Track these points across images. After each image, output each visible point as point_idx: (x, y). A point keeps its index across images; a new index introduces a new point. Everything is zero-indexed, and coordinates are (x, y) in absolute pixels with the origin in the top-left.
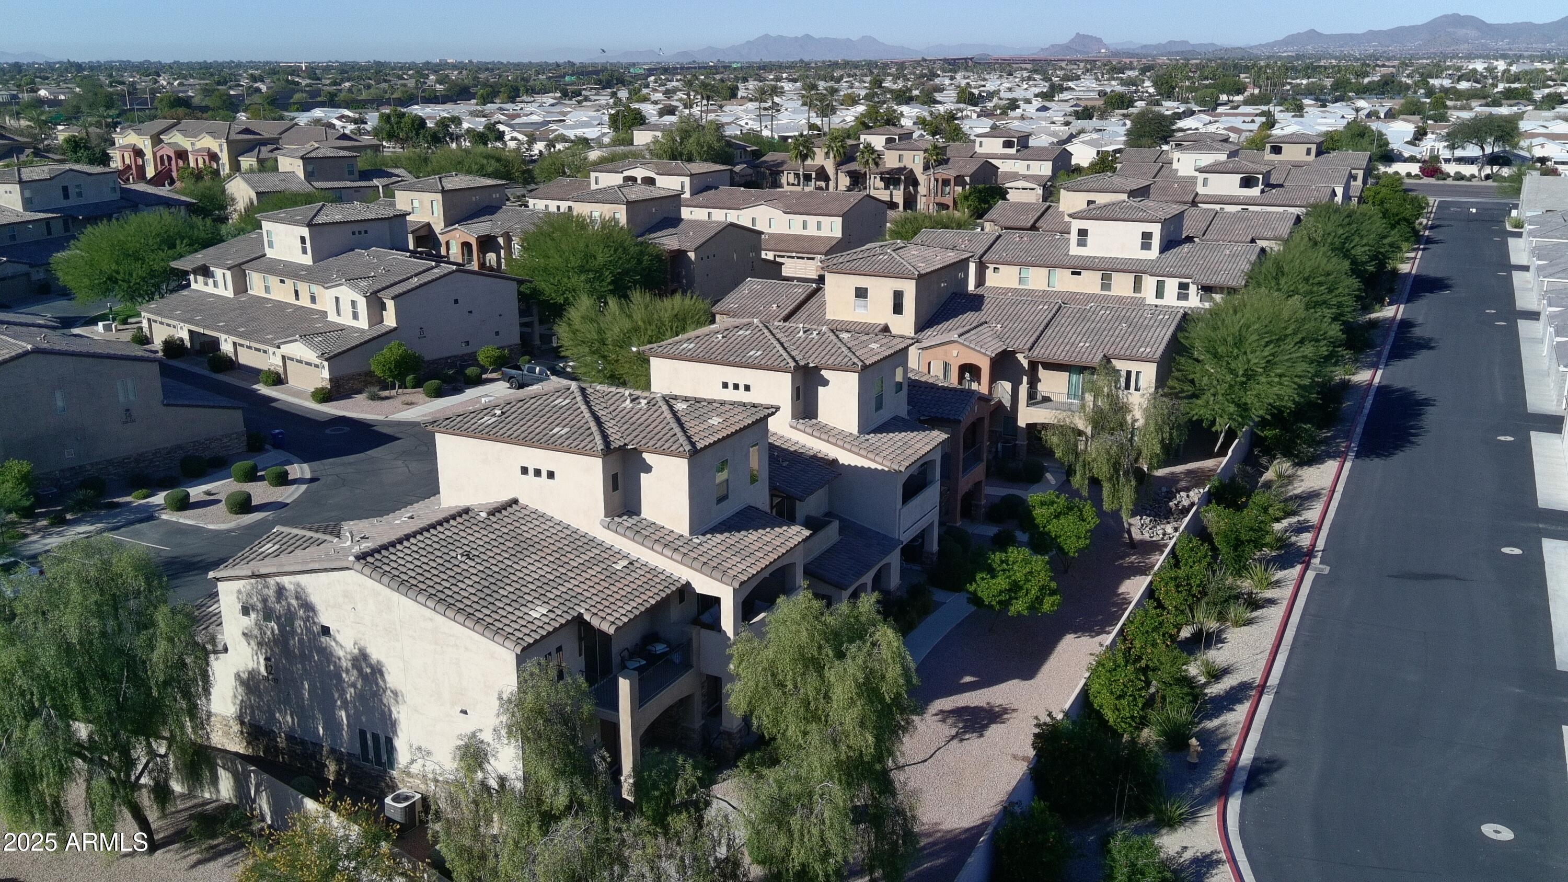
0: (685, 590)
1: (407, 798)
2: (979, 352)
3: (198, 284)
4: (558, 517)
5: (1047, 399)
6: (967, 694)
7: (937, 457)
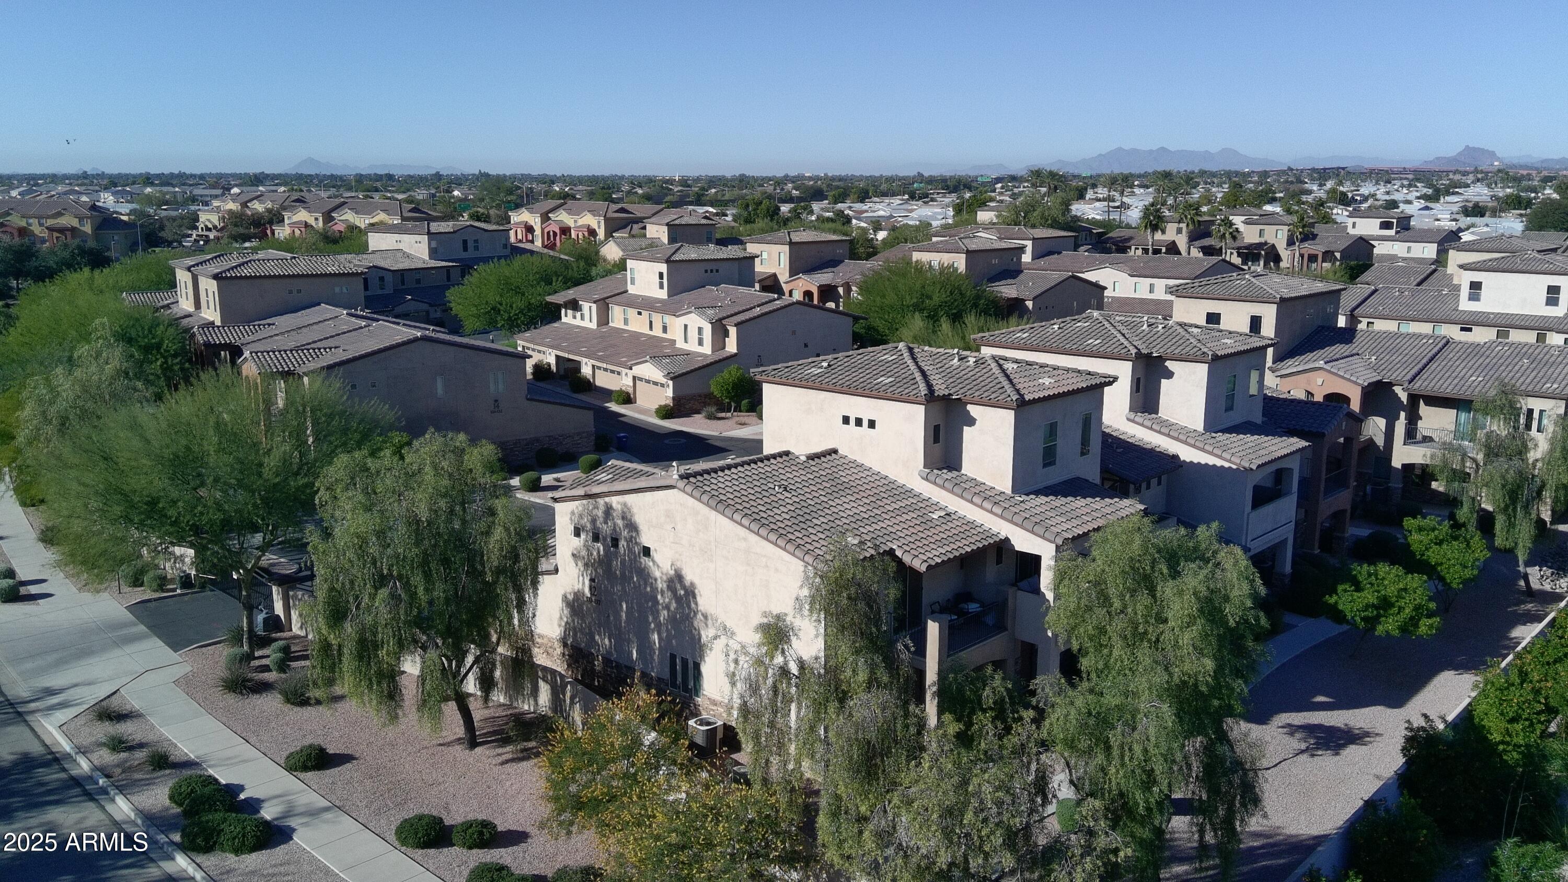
0: (1002, 547)
1: (708, 724)
2: (1349, 380)
3: (568, 318)
4: (876, 468)
5: (1427, 439)
6: (1321, 713)
7: (1295, 465)
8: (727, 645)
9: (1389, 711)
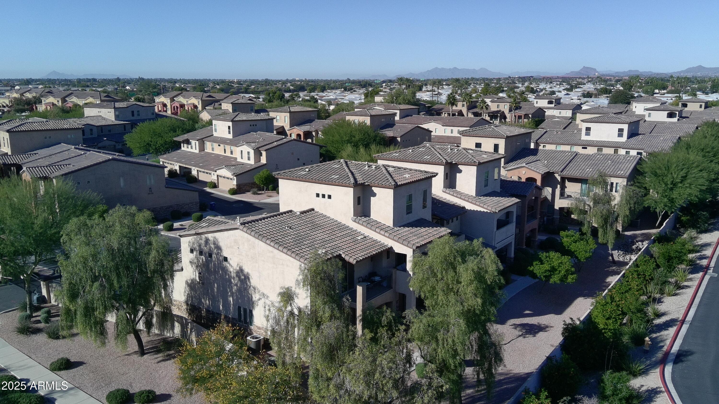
0: (389, 251)
1: (257, 338)
2: (536, 171)
4: (332, 217)
5: (569, 197)
6: (528, 318)
7: (514, 210)
8: (265, 303)
9: (556, 316)
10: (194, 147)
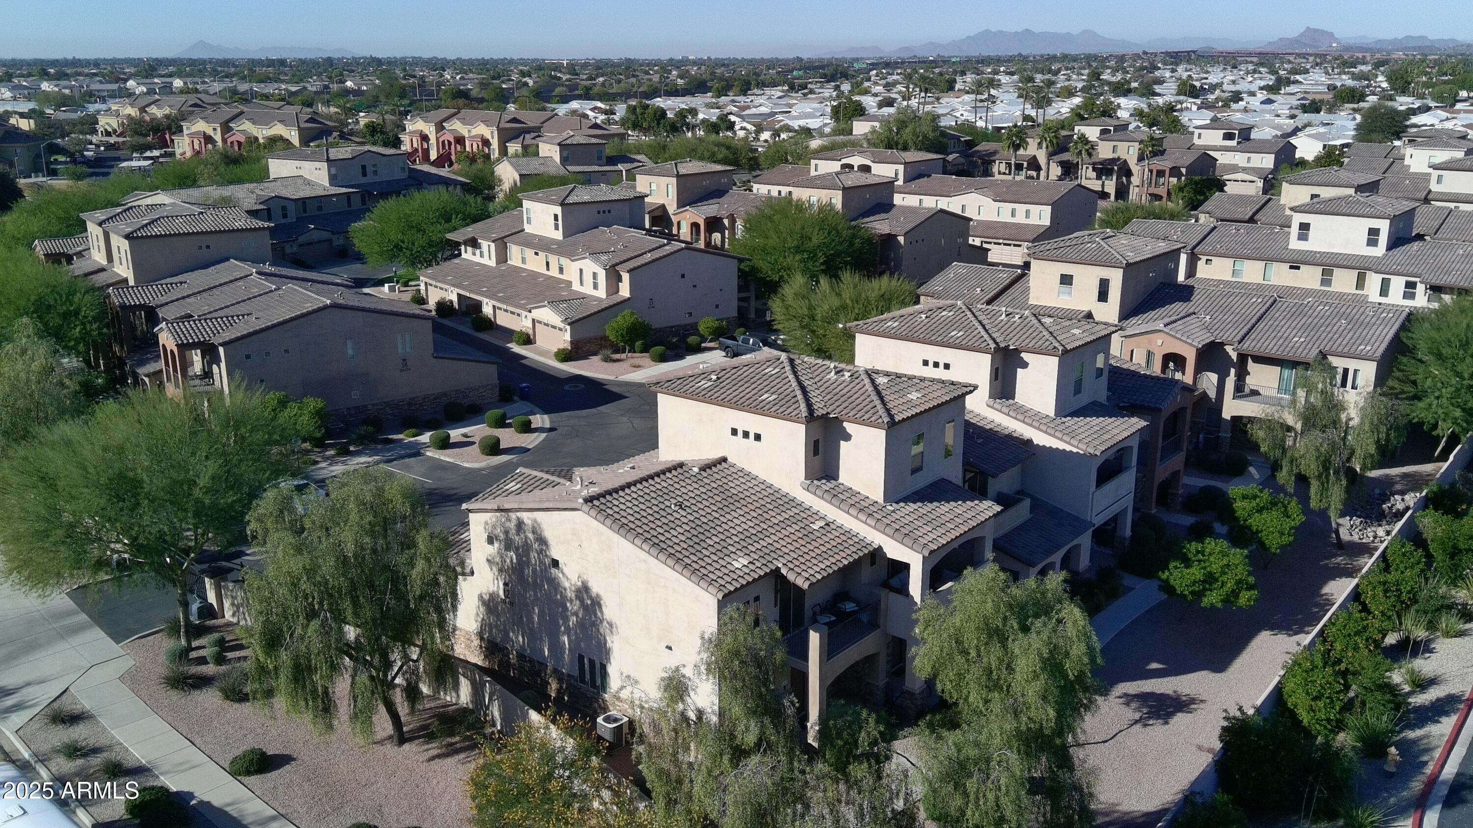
0: (877, 554)
1: (616, 720)
2: (1185, 342)
3: (467, 254)
4: (762, 476)
5: (1255, 393)
6: (1155, 680)
7: (1135, 444)
9: (1212, 675)
10: (486, 254)
